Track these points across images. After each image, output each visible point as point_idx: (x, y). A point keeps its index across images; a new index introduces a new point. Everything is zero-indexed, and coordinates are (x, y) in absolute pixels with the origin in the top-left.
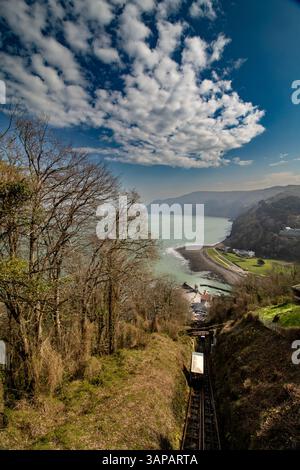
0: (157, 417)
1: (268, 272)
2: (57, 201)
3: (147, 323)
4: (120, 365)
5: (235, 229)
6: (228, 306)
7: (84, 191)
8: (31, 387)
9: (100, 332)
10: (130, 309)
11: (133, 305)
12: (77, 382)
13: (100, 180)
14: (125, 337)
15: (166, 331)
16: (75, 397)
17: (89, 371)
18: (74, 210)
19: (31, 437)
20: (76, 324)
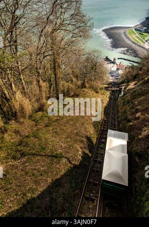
0: (85, 128)
3: (79, 83)
9: (50, 88)
10: (68, 74)
11: (70, 71)
12: (40, 113)
14: (66, 91)
15: (92, 87)
16: (40, 119)
17: (46, 108)
20: (35, 83)
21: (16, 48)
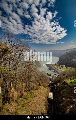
0: (41, 108)
1: (69, 70)
2: (16, 53)
3: (38, 83)
4: (32, 94)
5: (60, 60)
6: (59, 79)
7: (23, 50)
8: (9, 99)
9: (26, 86)
11: (35, 79)
12: (21, 99)
13: (26, 47)
14: (33, 87)
15: (43, 85)
16: (20, 102)
17: (24, 96)
18: (20, 55)
19: (9, 113)
20: (20, 84)
21: (16, 71)
